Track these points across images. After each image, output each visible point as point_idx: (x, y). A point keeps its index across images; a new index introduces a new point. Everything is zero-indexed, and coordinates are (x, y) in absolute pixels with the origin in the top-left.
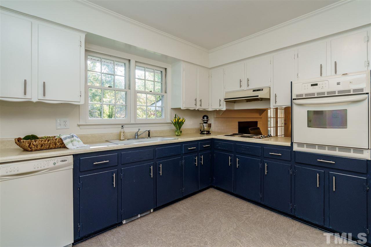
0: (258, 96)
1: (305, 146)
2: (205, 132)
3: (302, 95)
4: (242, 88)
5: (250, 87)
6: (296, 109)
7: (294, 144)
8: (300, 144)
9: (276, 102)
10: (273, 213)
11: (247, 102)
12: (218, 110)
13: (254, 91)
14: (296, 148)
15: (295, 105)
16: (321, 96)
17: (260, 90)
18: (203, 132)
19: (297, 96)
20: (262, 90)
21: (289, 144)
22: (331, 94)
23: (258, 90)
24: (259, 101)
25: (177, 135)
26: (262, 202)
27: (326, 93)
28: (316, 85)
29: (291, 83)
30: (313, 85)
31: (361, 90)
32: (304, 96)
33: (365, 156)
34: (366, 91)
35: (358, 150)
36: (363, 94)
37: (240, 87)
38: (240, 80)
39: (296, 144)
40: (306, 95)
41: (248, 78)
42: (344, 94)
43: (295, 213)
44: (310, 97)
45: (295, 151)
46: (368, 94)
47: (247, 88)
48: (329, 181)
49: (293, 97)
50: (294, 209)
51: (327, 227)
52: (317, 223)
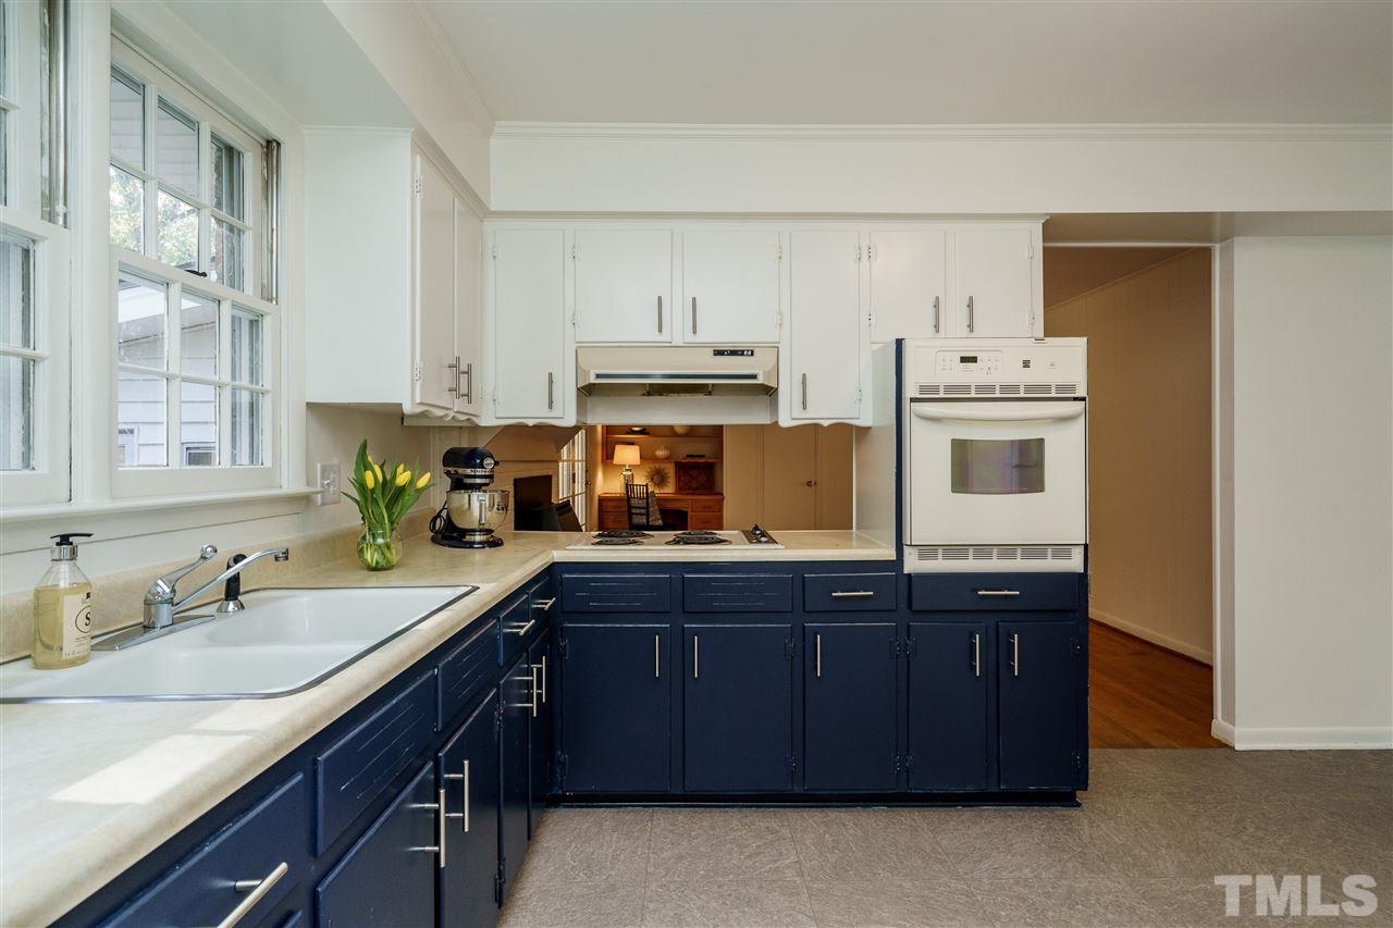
0: (754, 377)
1: (940, 551)
2: (478, 538)
3: (936, 389)
4: (665, 336)
5: (701, 337)
6: (917, 433)
7: (907, 550)
8: (927, 551)
9: (803, 403)
10: (833, 814)
11: (649, 394)
12: (531, 423)
13: (719, 353)
14: (913, 564)
15: (919, 420)
16: (986, 395)
17: (743, 351)
18: (468, 538)
19: (923, 389)
20: (752, 355)
21: (888, 553)
22: (1010, 395)
23: (733, 353)
24: (700, 397)
25: (376, 569)
26: (795, 788)
27: (998, 388)
28: (974, 360)
29: (899, 343)
30: (964, 360)
31: (1072, 388)
32: (942, 390)
33: (1075, 563)
34: (1082, 392)
35: (1062, 550)
36: (1075, 399)
37: (660, 331)
38: (660, 298)
39: (915, 551)
40: (948, 388)
41: (694, 299)
42: (1038, 394)
43: (911, 783)
44: (956, 395)
45: (909, 575)
46: (1084, 399)
47: (691, 338)
48: (998, 651)
49: (910, 391)
50: (908, 772)
51: (994, 789)
52: (970, 789)
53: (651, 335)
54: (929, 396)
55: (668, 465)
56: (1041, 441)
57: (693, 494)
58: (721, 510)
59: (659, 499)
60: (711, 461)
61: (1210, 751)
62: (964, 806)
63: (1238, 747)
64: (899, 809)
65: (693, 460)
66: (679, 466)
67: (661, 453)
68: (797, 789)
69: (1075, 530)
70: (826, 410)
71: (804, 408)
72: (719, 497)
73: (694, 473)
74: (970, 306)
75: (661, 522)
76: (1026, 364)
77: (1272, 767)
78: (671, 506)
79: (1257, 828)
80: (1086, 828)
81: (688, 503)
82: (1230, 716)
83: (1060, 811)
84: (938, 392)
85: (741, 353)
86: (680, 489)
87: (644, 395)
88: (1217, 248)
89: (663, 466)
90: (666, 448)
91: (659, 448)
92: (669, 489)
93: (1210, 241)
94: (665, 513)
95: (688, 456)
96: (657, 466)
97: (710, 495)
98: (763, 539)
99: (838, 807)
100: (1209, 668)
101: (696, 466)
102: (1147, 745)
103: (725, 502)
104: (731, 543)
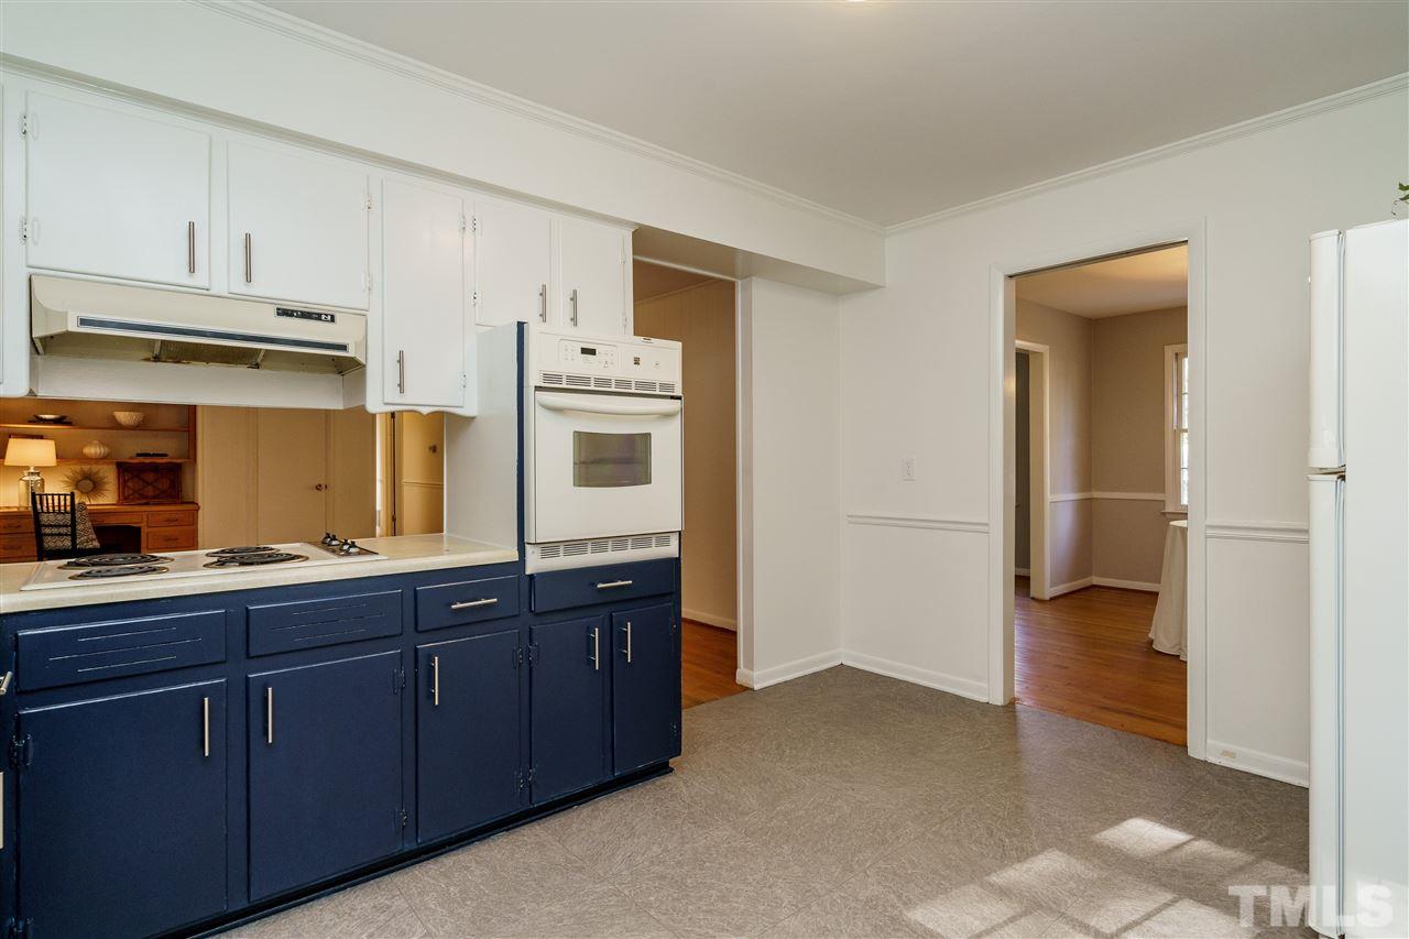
1: (561, 548)
3: (558, 378)
4: (200, 280)
5: (258, 289)
7: (528, 549)
8: (549, 548)
9: (400, 385)
13: (284, 312)
14: (535, 563)
15: (543, 410)
16: (602, 389)
17: (321, 315)
19: (547, 377)
20: (333, 320)
21: (513, 556)
22: (623, 390)
23: (307, 315)
26: (407, 845)
27: (613, 383)
28: (592, 352)
29: (521, 325)
30: (584, 351)
31: (670, 387)
32: (564, 380)
33: (671, 550)
34: (678, 392)
35: (663, 537)
36: (672, 397)
37: (192, 269)
38: (191, 226)
39: (537, 550)
40: (571, 379)
41: (248, 237)
42: (645, 392)
43: (534, 798)
44: (577, 387)
45: (531, 576)
46: (680, 398)
47: (240, 287)
48: (613, 640)
49: (533, 378)
50: (530, 787)
51: (609, 778)
52: (589, 785)
53: (176, 273)
54: (551, 385)
55: (105, 467)
56: (648, 436)
57: (147, 504)
58: (194, 522)
59: (91, 513)
60: (179, 461)
61: (739, 696)
62: (579, 805)
63: (756, 687)
64: (518, 829)
65: (148, 460)
66: (123, 468)
67: (93, 450)
68: (409, 846)
69: (673, 520)
70: (426, 395)
71: (402, 391)
72: (191, 507)
73: (150, 477)
74: (574, 299)
75: (96, 544)
76: (637, 361)
77: (781, 697)
78: (113, 521)
79: (791, 749)
80: (684, 789)
81: (139, 515)
82: (750, 665)
83: (660, 781)
84: (560, 382)
85: (318, 317)
86: (124, 498)
87: (147, 360)
88: (739, 284)
89: (95, 468)
90: (102, 443)
91: (90, 444)
92: (108, 499)
93: (733, 275)
94: (100, 531)
95: (138, 455)
96: (86, 468)
97: (175, 504)
98: (352, 550)
99: (453, 850)
100: (734, 633)
101: (154, 468)
102: (699, 703)
103: (200, 512)
104: (307, 559)
